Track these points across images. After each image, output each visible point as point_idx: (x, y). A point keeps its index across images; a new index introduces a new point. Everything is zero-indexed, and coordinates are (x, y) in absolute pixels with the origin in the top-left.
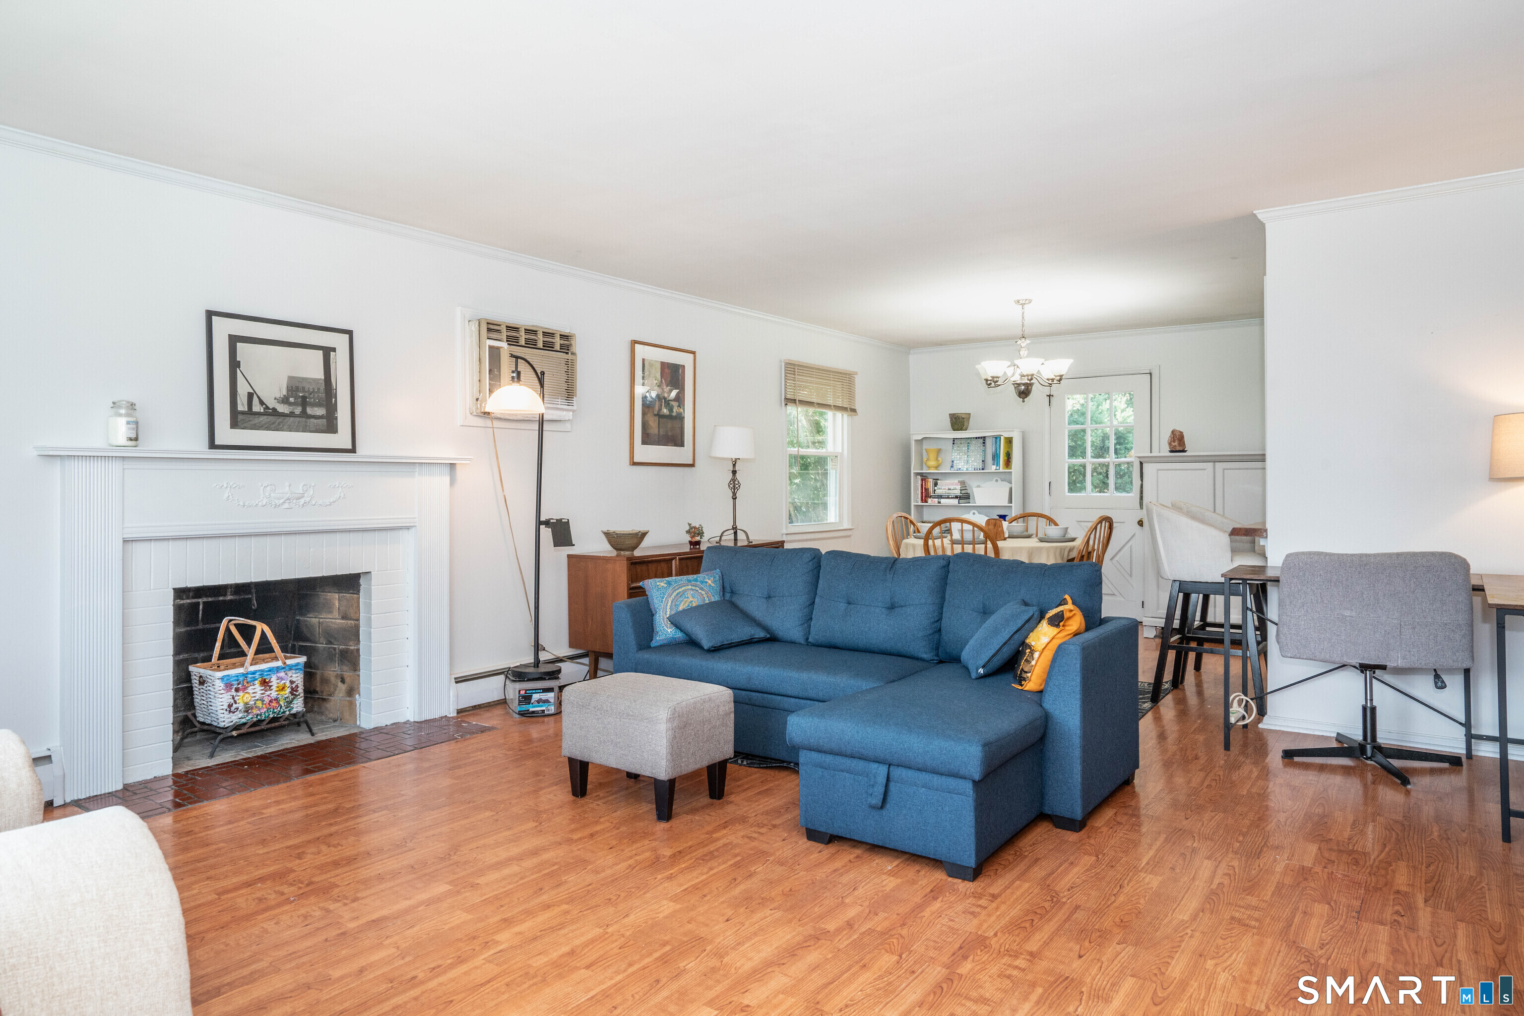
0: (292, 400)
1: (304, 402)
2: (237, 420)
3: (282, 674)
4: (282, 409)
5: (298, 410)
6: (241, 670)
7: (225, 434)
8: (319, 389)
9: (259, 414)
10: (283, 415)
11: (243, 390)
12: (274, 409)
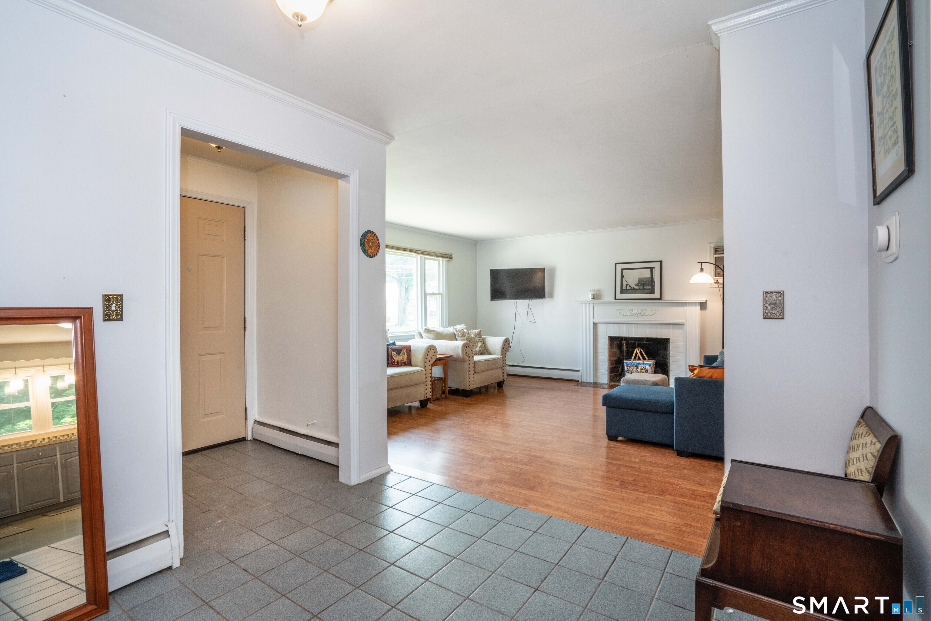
0: (639, 285)
1: (644, 285)
2: (622, 292)
3: (643, 365)
4: (636, 287)
5: (641, 288)
6: (630, 362)
7: (619, 296)
8: (649, 280)
9: (629, 290)
10: (636, 289)
11: (624, 283)
12: (634, 288)
